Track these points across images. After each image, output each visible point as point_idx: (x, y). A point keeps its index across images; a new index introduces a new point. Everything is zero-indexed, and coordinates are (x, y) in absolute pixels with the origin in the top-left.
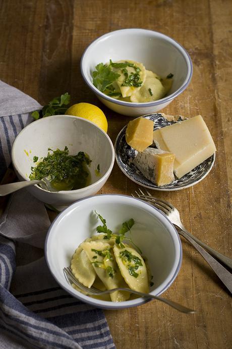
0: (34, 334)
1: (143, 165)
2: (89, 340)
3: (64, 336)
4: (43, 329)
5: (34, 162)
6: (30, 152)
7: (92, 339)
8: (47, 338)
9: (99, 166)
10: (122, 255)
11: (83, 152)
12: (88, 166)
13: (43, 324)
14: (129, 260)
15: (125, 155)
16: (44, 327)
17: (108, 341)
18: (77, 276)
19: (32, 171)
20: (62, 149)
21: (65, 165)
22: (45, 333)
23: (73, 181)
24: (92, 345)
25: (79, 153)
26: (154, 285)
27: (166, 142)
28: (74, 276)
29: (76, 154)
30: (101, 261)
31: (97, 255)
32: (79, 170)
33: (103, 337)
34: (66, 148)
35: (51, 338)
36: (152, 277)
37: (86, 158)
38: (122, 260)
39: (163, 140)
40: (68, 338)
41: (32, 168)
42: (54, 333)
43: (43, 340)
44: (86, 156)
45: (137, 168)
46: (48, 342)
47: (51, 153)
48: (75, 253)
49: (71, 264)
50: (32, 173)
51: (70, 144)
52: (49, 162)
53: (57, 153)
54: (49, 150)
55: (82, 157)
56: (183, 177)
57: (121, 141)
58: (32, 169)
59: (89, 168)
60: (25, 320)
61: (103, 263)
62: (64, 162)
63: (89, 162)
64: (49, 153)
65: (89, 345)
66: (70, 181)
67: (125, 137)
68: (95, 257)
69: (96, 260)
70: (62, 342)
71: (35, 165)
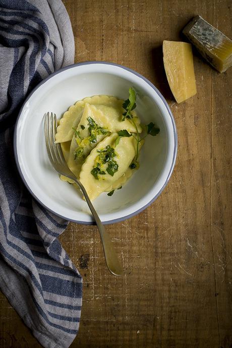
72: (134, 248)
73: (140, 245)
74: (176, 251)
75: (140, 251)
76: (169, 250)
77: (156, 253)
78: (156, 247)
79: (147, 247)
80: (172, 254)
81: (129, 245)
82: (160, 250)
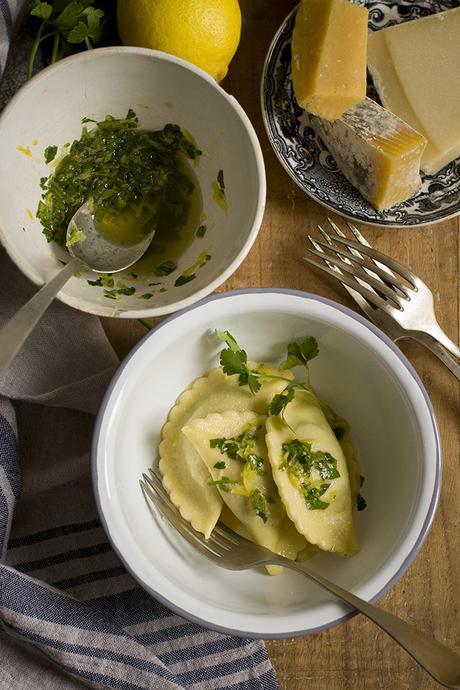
0: (79, 666)
1: (339, 146)
2: (211, 653)
3: (151, 667)
4: (99, 653)
5: (47, 162)
6: (35, 143)
7: (216, 651)
8: (109, 673)
9: (221, 173)
10: (289, 459)
11: (178, 127)
12: (191, 162)
13: (99, 640)
14: (307, 469)
15: (288, 107)
16: (100, 646)
17: (255, 655)
18: (177, 499)
19: (44, 188)
20: (121, 115)
21: (131, 162)
22: (105, 662)
23: (153, 210)
24: (217, 667)
25: (169, 127)
26: (365, 509)
27: (402, 77)
28: (168, 497)
29: (159, 126)
30: (235, 479)
31: (224, 458)
32: (169, 177)
33: (244, 644)
34: (131, 114)
35: (120, 672)
36: (362, 479)
37: (186, 143)
38: (289, 474)
39: (394, 70)
40: (161, 673)
41: (43, 180)
42: (128, 661)
43: (101, 678)
44: (187, 138)
45: (321, 142)
46: (113, 682)
47: (92, 127)
48: (168, 421)
49: (158, 458)
50: (43, 196)
51: (140, 105)
52: (87, 154)
53: (108, 128)
54: (85, 121)
55: (176, 141)
56: (443, 171)
57: (278, 64)
58: (42, 186)
59: (196, 170)
60: (56, 637)
61: (240, 481)
62: (128, 152)
63: (193, 153)
64: (85, 129)
65: (211, 668)
66: (145, 209)
67: (289, 45)
68: (220, 466)
69: (222, 473)
70: (147, 683)
71: (50, 170)
72: (301, 660)
73: (312, 652)
74: (389, 664)
75: (312, 666)
76: (374, 663)
77: (347, 670)
78: (347, 657)
79: (328, 657)
80: (382, 672)
81: (288, 653)
82: (355, 665)
